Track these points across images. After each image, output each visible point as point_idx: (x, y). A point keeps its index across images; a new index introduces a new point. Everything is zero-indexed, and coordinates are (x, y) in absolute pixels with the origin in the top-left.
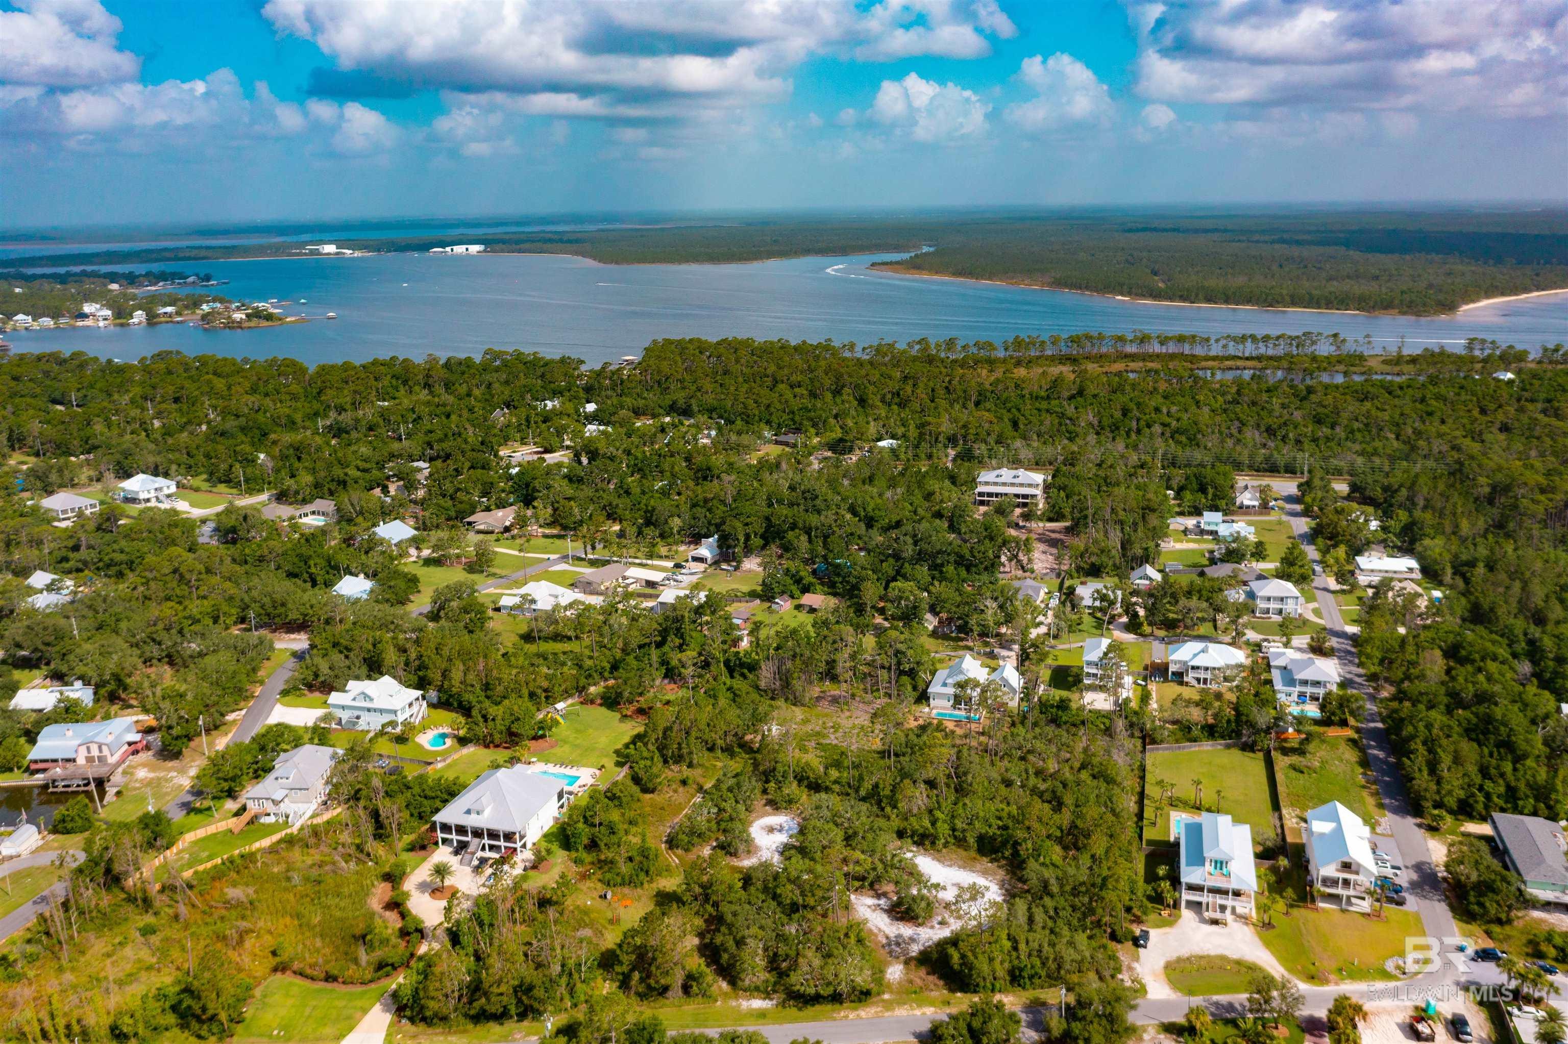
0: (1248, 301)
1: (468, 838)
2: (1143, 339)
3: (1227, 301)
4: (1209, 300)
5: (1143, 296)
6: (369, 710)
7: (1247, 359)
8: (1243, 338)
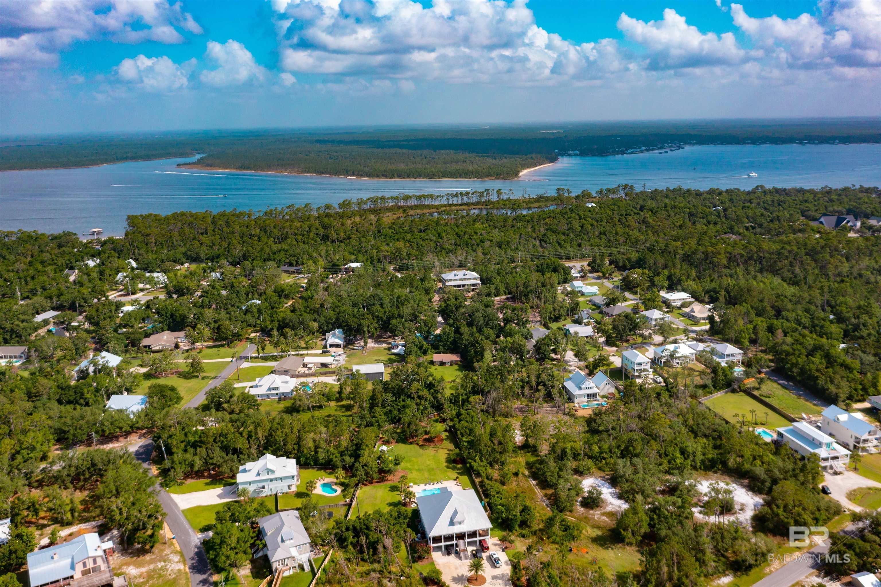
0: (420, 176)
1: (454, 542)
2: (407, 198)
3: (408, 176)
4: (399, 176)
5: (362, 176)
6: (271, 480)
7: (460, 205)
8: (456, 195)
